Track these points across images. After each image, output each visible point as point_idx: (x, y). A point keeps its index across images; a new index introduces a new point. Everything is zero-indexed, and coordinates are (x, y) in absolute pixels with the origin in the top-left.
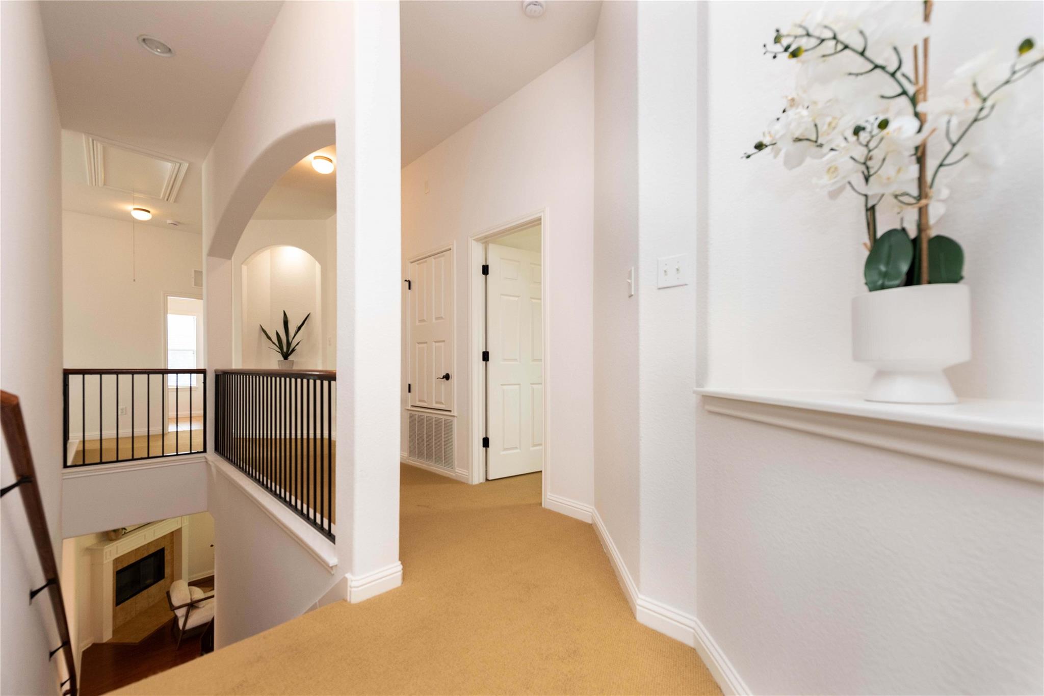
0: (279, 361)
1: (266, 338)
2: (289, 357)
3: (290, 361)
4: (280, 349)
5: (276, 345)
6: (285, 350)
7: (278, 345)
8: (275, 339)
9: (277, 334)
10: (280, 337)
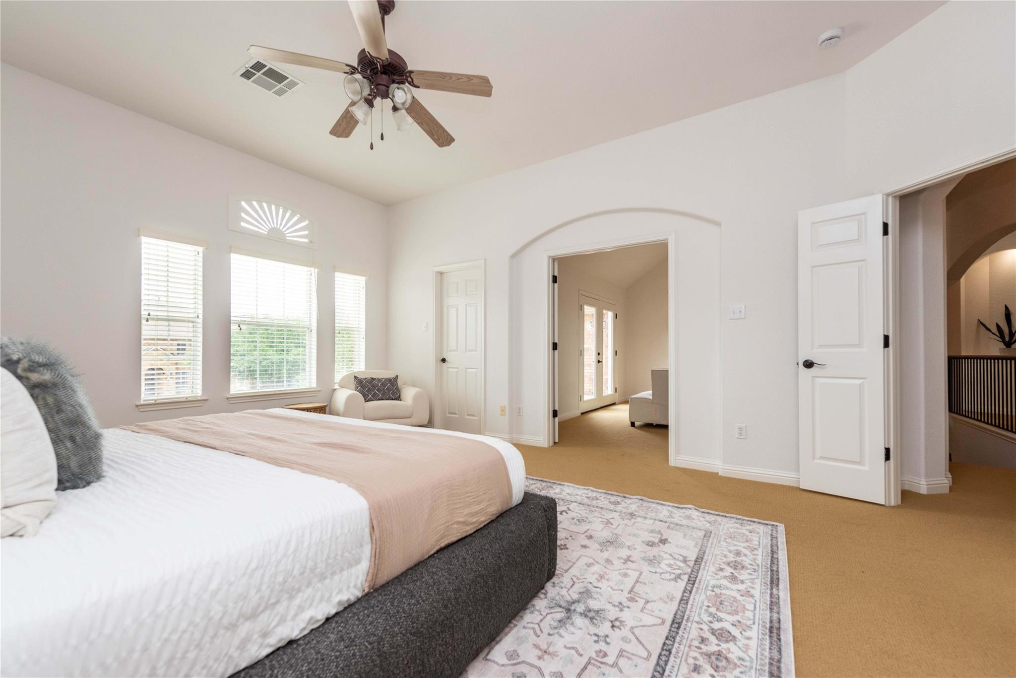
0: (1000, 349)
1: (986, 330)
2: (1012, 345)
3: (1013, 349)
4: (1001, 338)
5: (998, 336)
6: (1007, 339)
7: (999, 335)
8: (995, 330)
9: (998, 326)
10: (1000, 327)
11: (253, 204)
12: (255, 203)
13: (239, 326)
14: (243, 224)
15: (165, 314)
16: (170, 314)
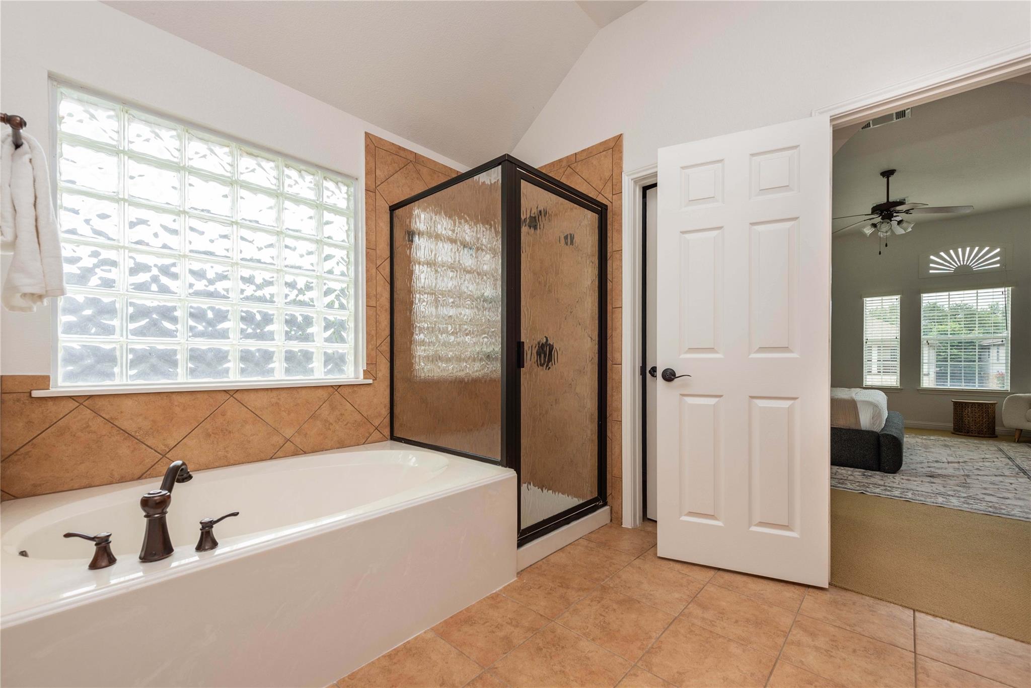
11: (941, 255)
12: (942, 254)
13: (927, 342)
14: (931, 271)
15: (880, 338)
16: (883, 338)
